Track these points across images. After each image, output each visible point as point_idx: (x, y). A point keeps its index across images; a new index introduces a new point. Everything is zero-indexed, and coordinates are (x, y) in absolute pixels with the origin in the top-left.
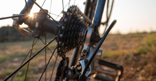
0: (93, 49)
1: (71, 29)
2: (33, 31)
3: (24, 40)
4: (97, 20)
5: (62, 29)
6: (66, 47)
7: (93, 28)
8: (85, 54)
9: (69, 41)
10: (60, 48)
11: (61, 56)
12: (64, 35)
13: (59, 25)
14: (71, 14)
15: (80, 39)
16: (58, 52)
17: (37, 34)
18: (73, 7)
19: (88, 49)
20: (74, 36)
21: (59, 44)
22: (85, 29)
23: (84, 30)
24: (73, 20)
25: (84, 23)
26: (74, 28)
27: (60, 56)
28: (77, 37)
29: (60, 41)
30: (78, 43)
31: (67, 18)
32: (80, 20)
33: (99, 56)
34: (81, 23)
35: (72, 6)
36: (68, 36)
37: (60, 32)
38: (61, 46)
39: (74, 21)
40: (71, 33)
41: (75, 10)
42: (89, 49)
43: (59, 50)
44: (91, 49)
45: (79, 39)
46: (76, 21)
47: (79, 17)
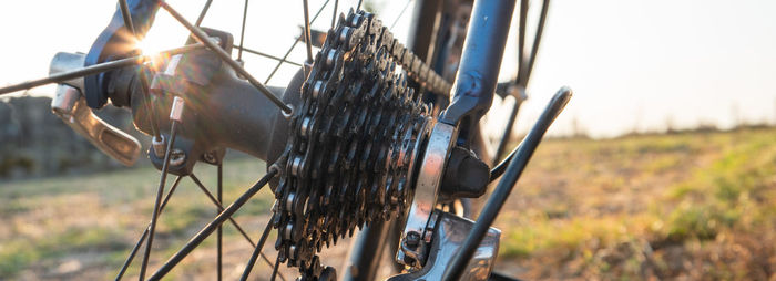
0: (453, 227)
1: (346, 130)
2: (159, 139)
3: (108, 169)
4: (474, 85)
5: (303, 134)
6: (321, 221)
7: (455, 126)
8: (416, 254)
9: (336, 190)
10: (289, 227)
11: (298, 262)
12: (311, 164)
13: (288, 111)
14: (346, 56)
15: (390, 180)
16: (283, 244)
17: (176, 157)
18: (355, 23)
19: (427, 229)
20: (362, 166)
21: (289, 207)
22: (415, 133)
23: (408, 136)
24: (356, 88)
25: (408, 99)
26: (362, 128)
27: (292, 263)
28: (374, 171)
29: (293, 190)
30: (383, 200)
31: (324, 80)
32: (390, 83)
33: (486, 265)
34: (393, 98)
35: (352, 16)
36: (331, 169)
37: (290, 147)
38: (294, 215)
39: (361, 94)
40: (347, 150)
41: (367, 33)
42: (435, 230)
43: (288, 237)
44: (443, 229)
45: (387, 180)
46: (369, 91)
47: (385, 72)
